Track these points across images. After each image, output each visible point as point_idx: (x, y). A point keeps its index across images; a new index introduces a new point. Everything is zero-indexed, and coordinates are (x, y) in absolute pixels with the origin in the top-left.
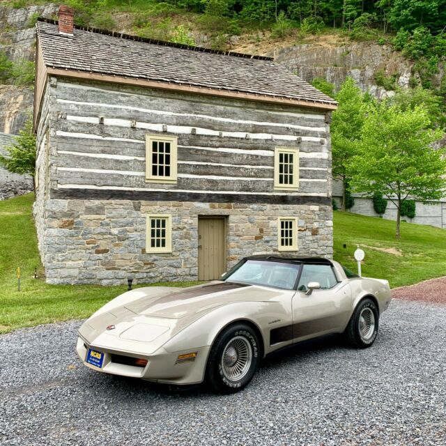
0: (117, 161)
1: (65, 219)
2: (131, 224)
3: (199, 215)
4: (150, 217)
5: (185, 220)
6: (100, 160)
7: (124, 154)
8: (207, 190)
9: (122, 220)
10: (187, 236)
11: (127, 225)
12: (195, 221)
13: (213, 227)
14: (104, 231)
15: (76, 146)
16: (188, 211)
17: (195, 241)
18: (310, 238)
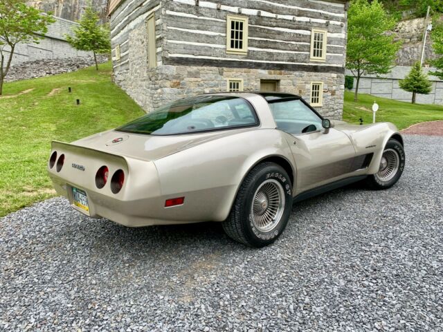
0: (207, 36)
2: (217, 85)
3: (261, 80)
4: (229, 81)
5: (252, 83)
6: (196, 34)
7: (212, 31)
8: (266, 60)
9: (211, 82)
11: (215, 86)
12: (258, 84)
15: (180, 23)
16: (254, 76)
18: (330, 97)
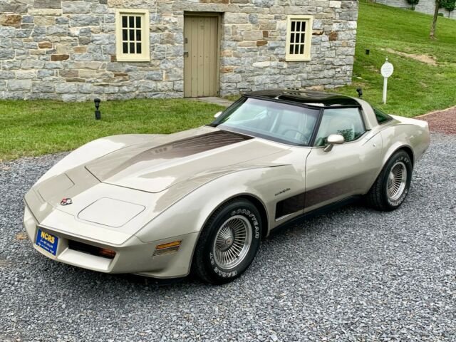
1: (9, 14)
2: (96, 22)
3: (185, 12)
4: (121, 13)
5: (167, 19)
9: (84, 16)
10: (169, 40)
11: (91, 23)
12: (180, 20)
13: (203, 27)
14: (61, 30)
16: (170, 6)
17: (180, 46)
18: (327, 44)
